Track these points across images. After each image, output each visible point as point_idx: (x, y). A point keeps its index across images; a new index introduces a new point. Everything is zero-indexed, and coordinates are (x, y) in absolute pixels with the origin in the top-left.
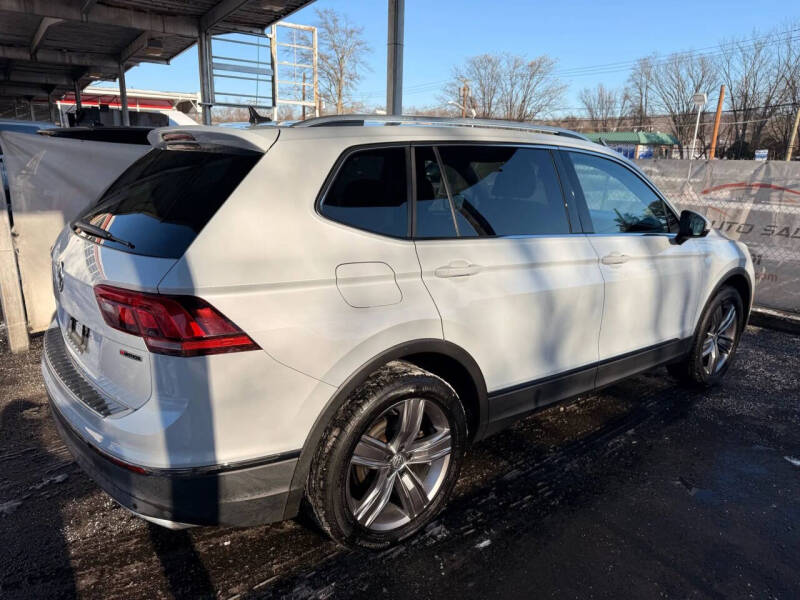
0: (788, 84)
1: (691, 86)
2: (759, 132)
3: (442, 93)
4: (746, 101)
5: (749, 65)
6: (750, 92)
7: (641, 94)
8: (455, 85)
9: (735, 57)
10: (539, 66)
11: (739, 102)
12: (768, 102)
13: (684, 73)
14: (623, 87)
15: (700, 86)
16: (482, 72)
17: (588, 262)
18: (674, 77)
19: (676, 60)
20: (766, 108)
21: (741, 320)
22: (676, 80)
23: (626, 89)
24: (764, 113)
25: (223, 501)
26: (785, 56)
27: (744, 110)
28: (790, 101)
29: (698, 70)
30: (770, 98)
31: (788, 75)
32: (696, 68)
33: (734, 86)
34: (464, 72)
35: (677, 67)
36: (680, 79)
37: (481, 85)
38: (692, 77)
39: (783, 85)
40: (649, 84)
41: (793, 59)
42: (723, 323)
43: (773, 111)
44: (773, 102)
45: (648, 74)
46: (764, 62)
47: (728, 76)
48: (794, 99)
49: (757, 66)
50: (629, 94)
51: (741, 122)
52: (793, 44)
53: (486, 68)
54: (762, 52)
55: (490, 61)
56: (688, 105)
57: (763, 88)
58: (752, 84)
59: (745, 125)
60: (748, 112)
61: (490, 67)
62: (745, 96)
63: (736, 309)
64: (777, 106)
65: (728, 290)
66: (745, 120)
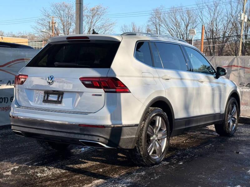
0: (233, 25)
1: (183, 25)
2: (222, 51)
3: (35, 25)
4: (213, 34)
5: (212, 15)
6: (215, 29)
7: (157, 29)
8: (45, 20)
9: (204, 9)
10: (97, 11)
11: (209, 35)
12: (224, 35)
13: (178, 18)
14: (146, 25)
15: (188, 26)
16: (62, 12)
17: (194, 80)
18: (173, 20)
19: (174, 11)
20: (224, 38)
21: (238, 111)
22: (175, 21)
23: (148, 26)
24: (223, 40)
25: (122, 137)
26: (230, 10)
27: (213, 39)
28: (235, 34)
29: (186, 15)
30: (225, 32)
31: (232, 20)
32: (184, 15)
33: (206, 25)
34: (50, 12)
35: (175, 15)
36: (177, 21)
37: (62, 21)
38: (183, 20)
39: (230, 26)
40: (160, 23)
41: (234, 12)
42: (233, 111)
43: (227, 39)
44: (227, 35)
45: (159, 18)
46: (220, 13)
47: (202, 20)
48: (237, 33)
49: (216, 15)
50: (150, 29)
51: (211, 45)
52: (232, 4)
53: (64, 11)
54: (218, 7)
55: (66, 6)
56: (182, 35)
57: (221, 27)
58: (215, 24)
59: (214, 47)
60: (215, 40)
61: (67, 10)
62: (212, 31)
63: (236, 106)
64: (229, 37)
65: (233, 98)
66: (213, 44)
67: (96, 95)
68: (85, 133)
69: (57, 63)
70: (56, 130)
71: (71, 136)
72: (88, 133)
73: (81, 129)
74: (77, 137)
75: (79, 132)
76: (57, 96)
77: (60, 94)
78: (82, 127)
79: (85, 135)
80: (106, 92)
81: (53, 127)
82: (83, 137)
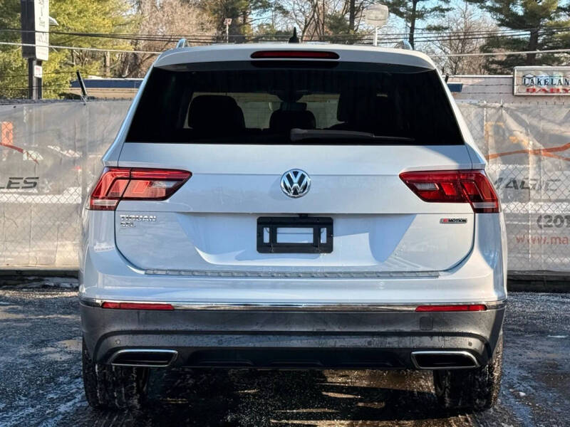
67: (451, 221)
68: (435, 330)
69: (298, 131)
70: (337, 330)
71: (389, 343)
72: (444, 330)
73: (422, 322)
74: (407, 342)
75: (417, 329)
76: (311, 230)
77: (321, 223)
78: (426, 315)
79: (432, 335)
80: (476, 211)
81: (326, 323)
82: (427, 342)
